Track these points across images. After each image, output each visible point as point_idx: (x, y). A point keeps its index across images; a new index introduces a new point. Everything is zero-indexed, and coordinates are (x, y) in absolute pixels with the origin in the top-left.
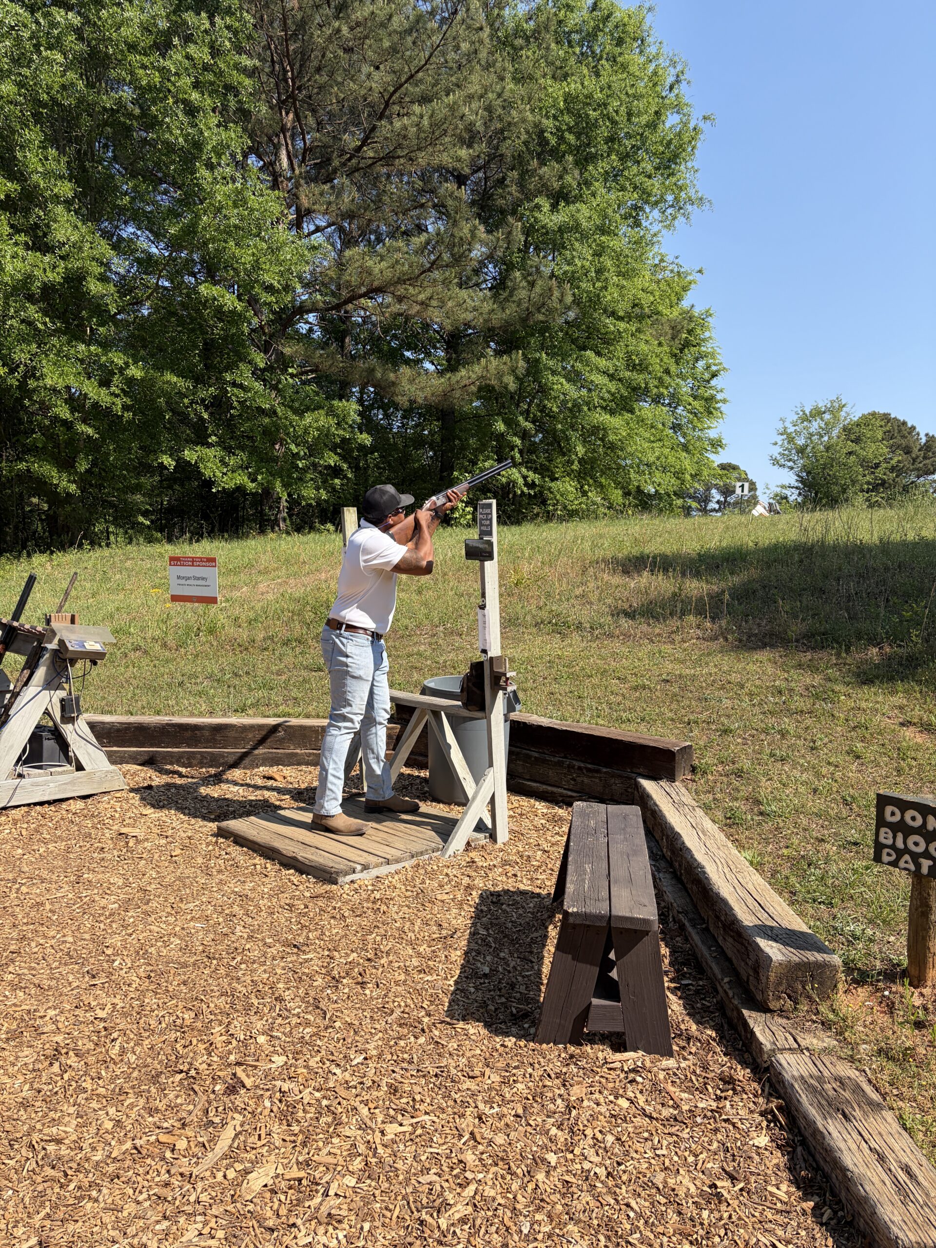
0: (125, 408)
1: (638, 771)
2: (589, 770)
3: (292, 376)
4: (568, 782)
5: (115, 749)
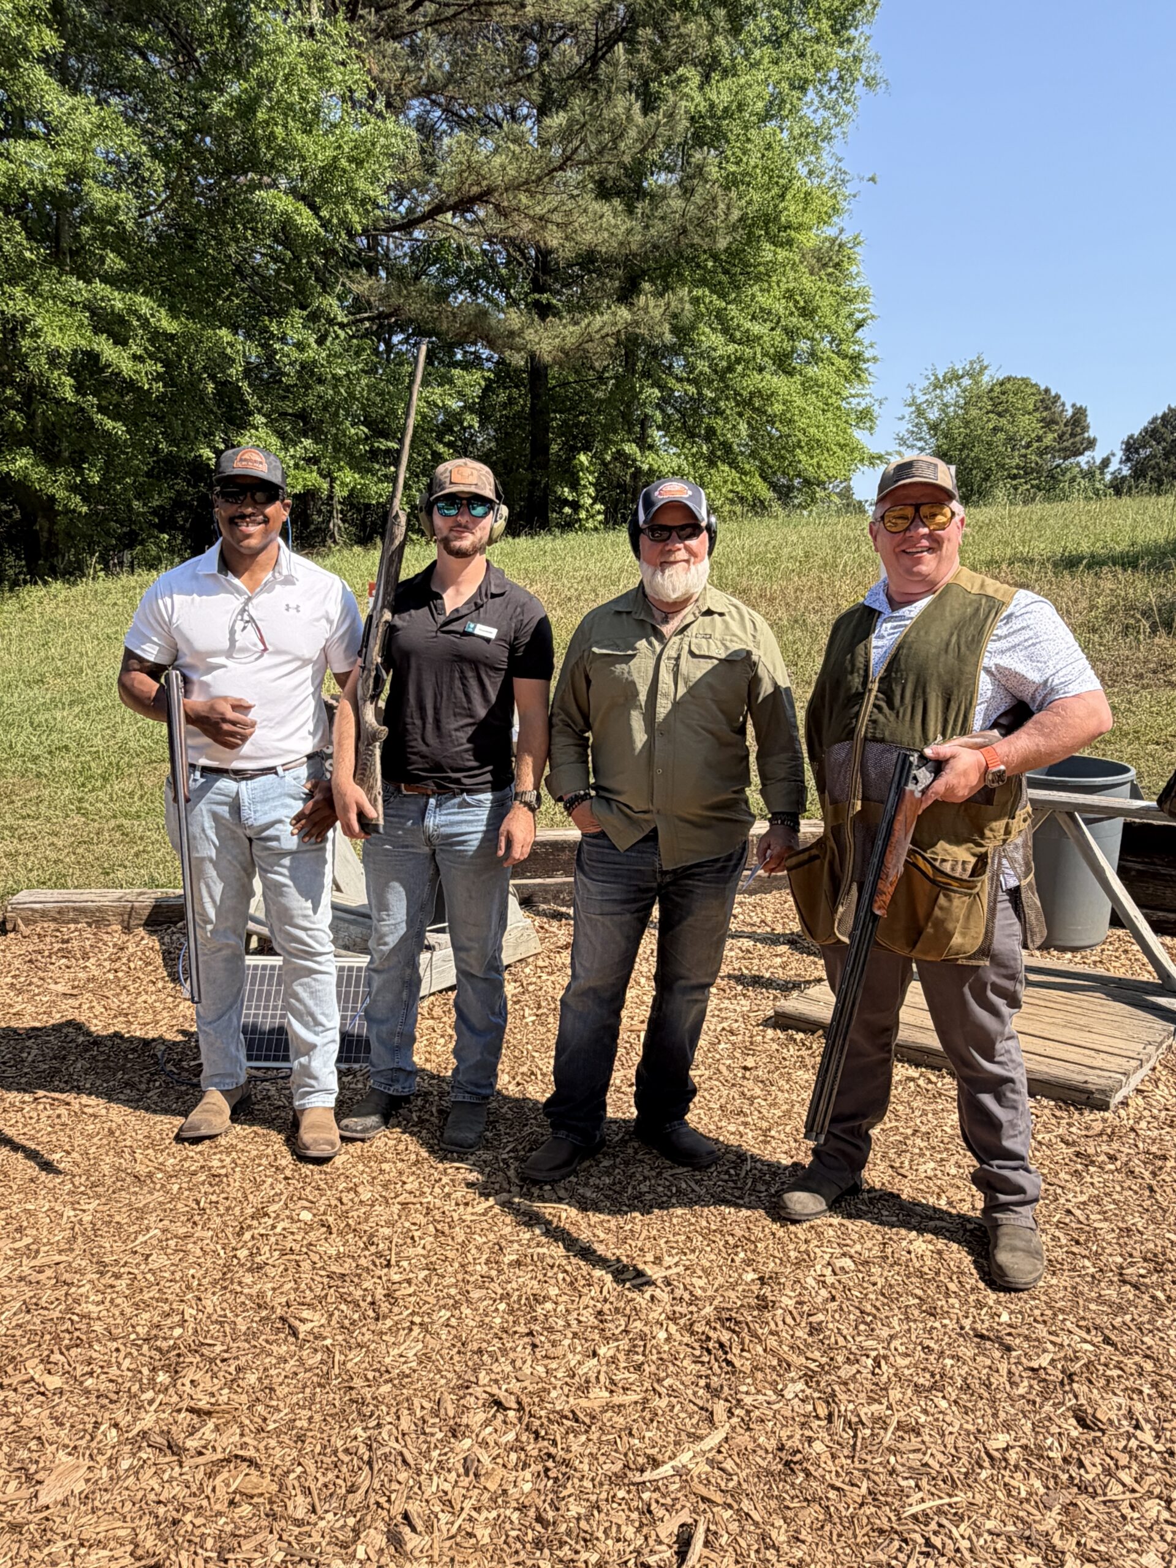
0: (155, 377)
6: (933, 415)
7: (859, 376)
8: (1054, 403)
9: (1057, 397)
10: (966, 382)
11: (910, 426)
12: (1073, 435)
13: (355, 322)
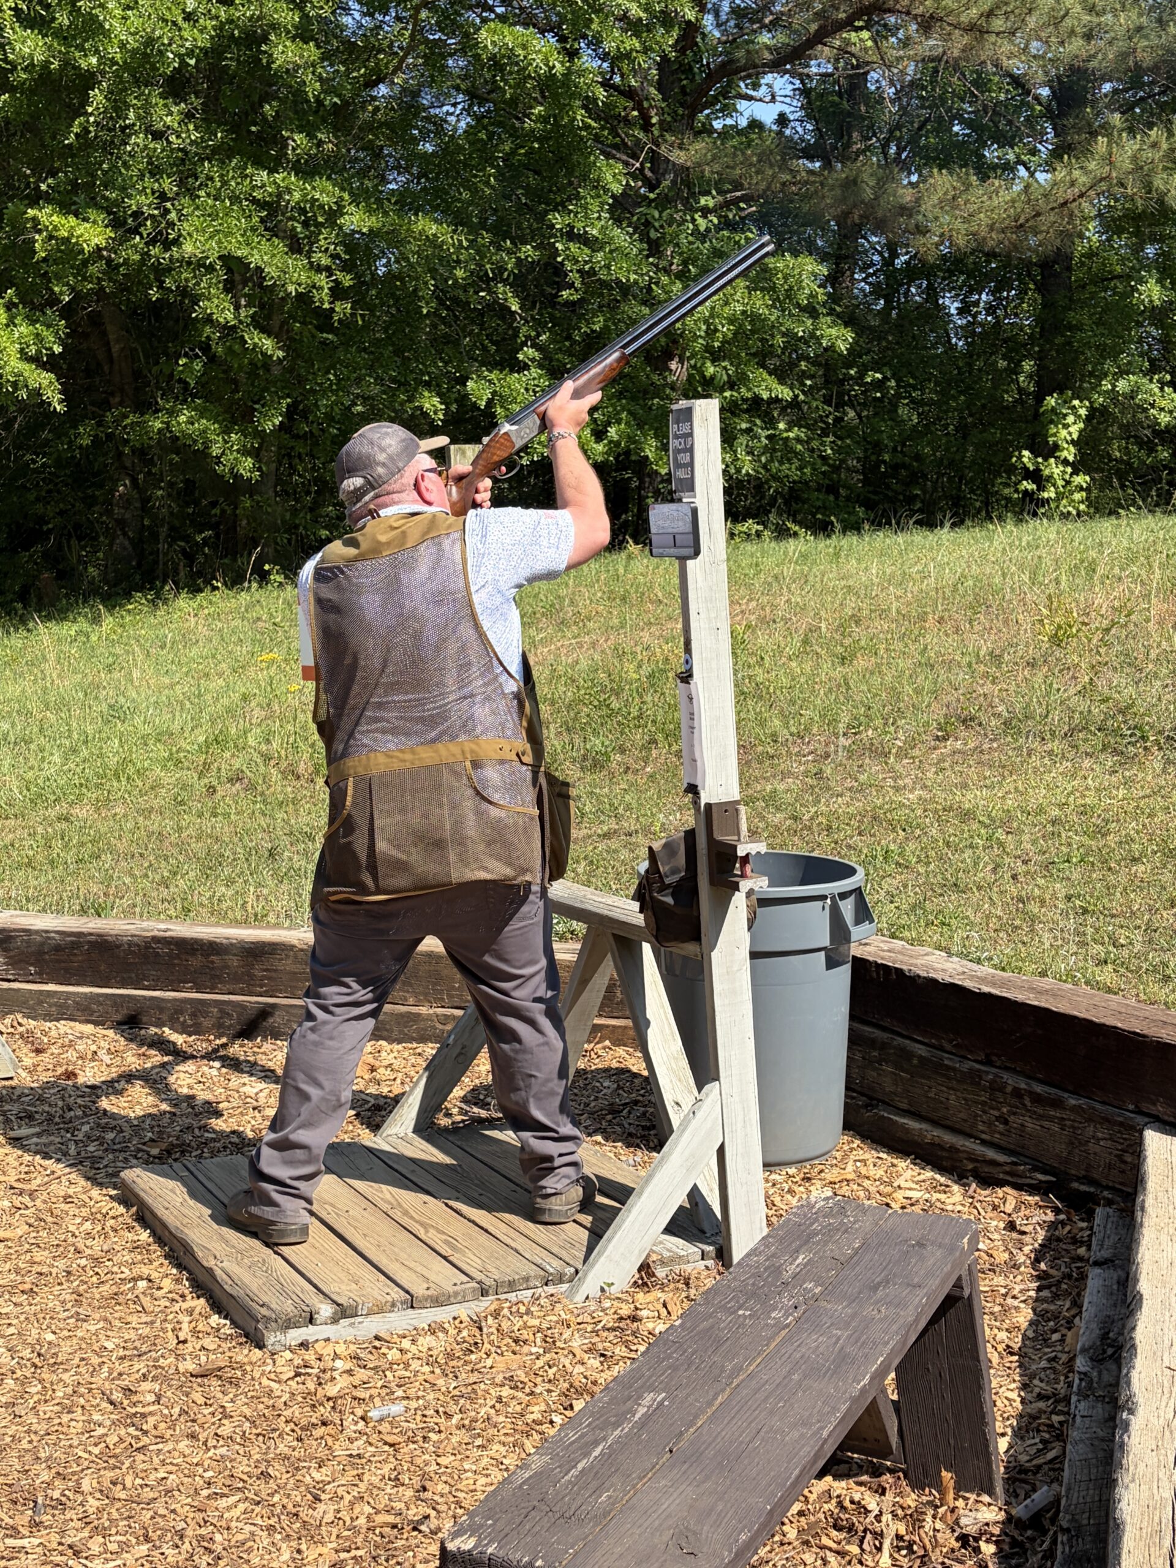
0: (337, 292)
1: (1153, 1110)
2: (1037, 1099)
3: (705, 211)
4: (990, 1124)
5: (51, 987)
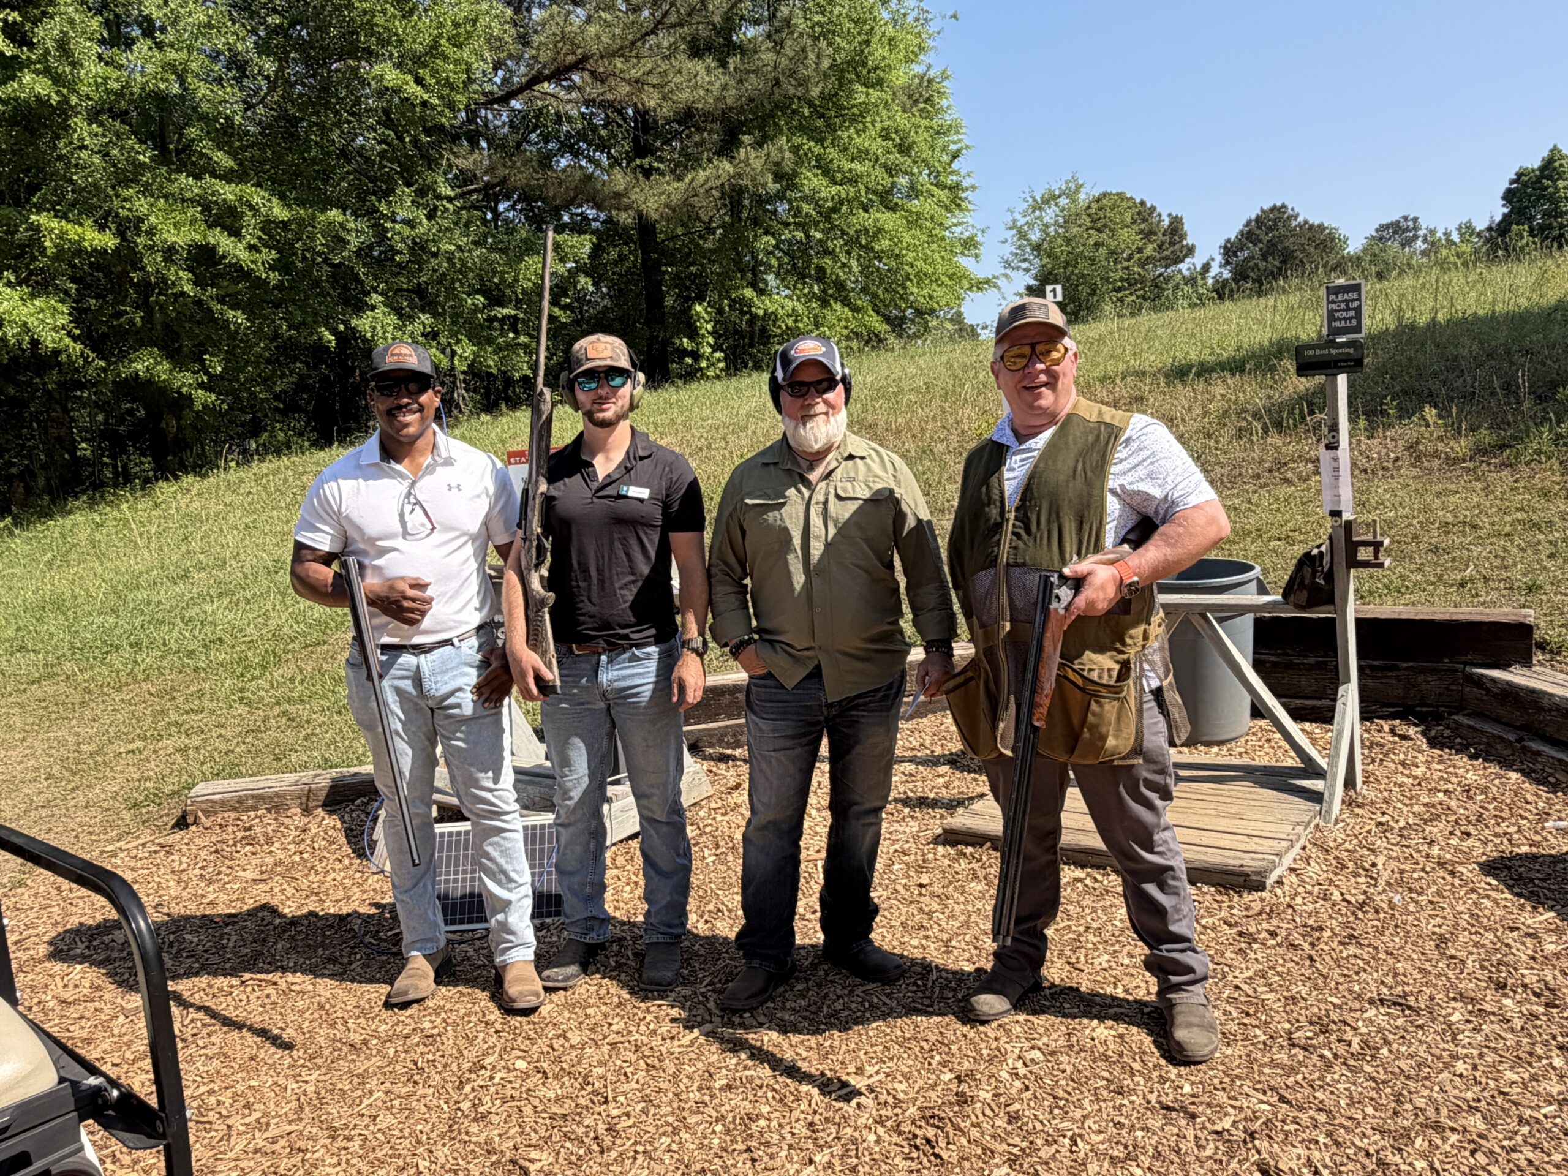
0: (269, 266)
1: (1463, 658)
6: (1035, 236)
7: (959, 205)
8: (1150, 214)
9: (1153, 209)
10: (1064, 201)
11: (1013, 249)
12: (1172, 244)
13: (462, 195)
